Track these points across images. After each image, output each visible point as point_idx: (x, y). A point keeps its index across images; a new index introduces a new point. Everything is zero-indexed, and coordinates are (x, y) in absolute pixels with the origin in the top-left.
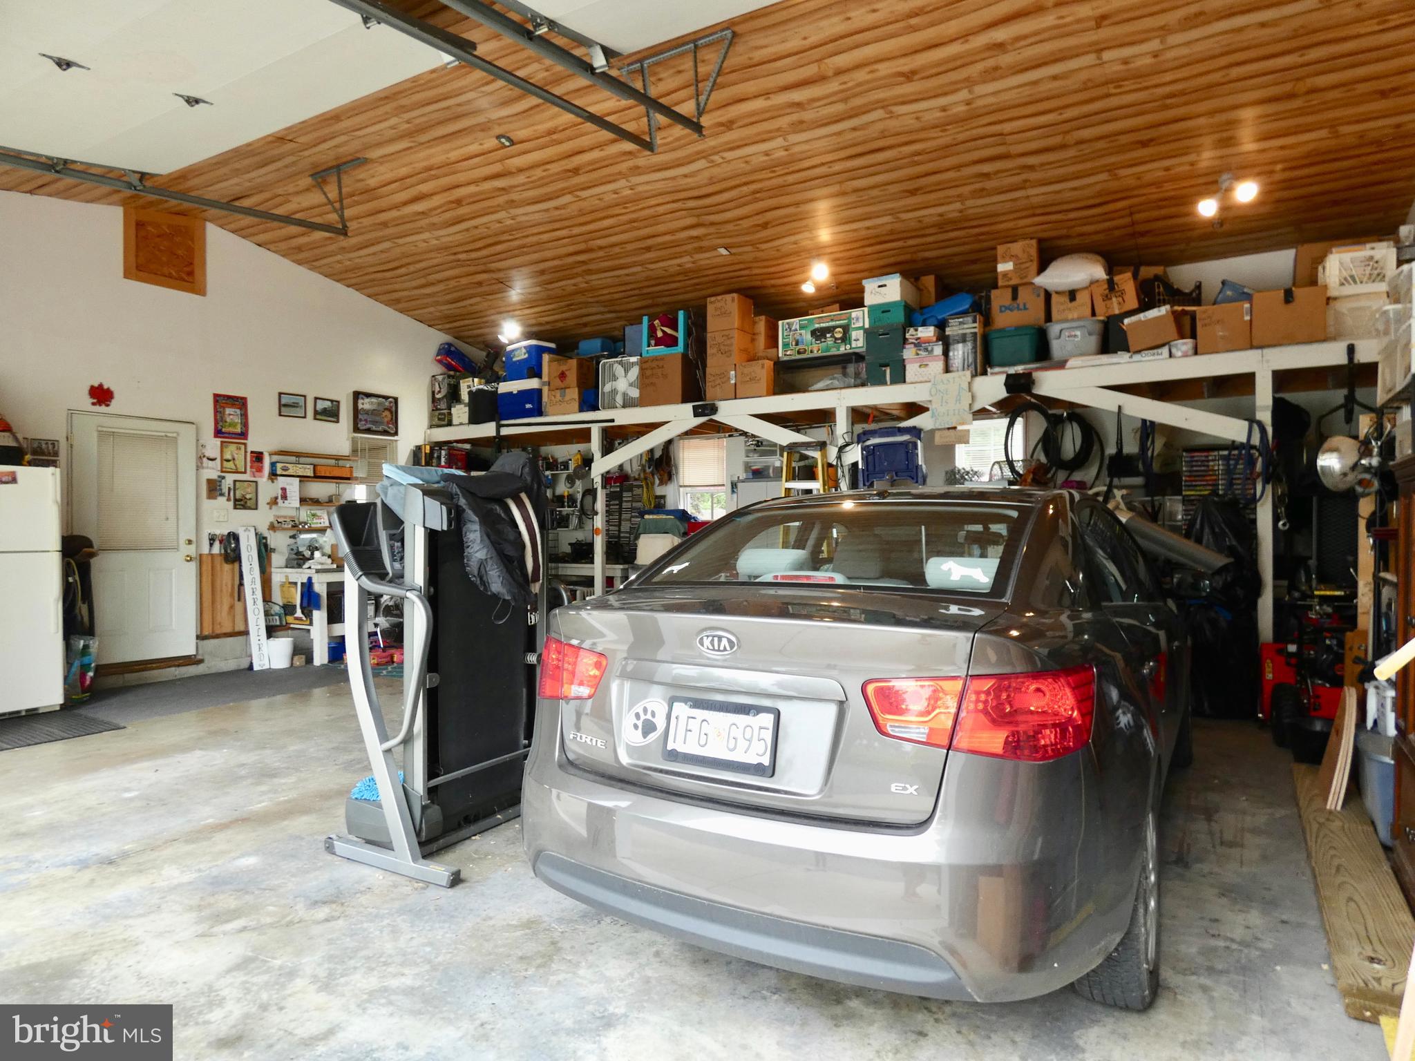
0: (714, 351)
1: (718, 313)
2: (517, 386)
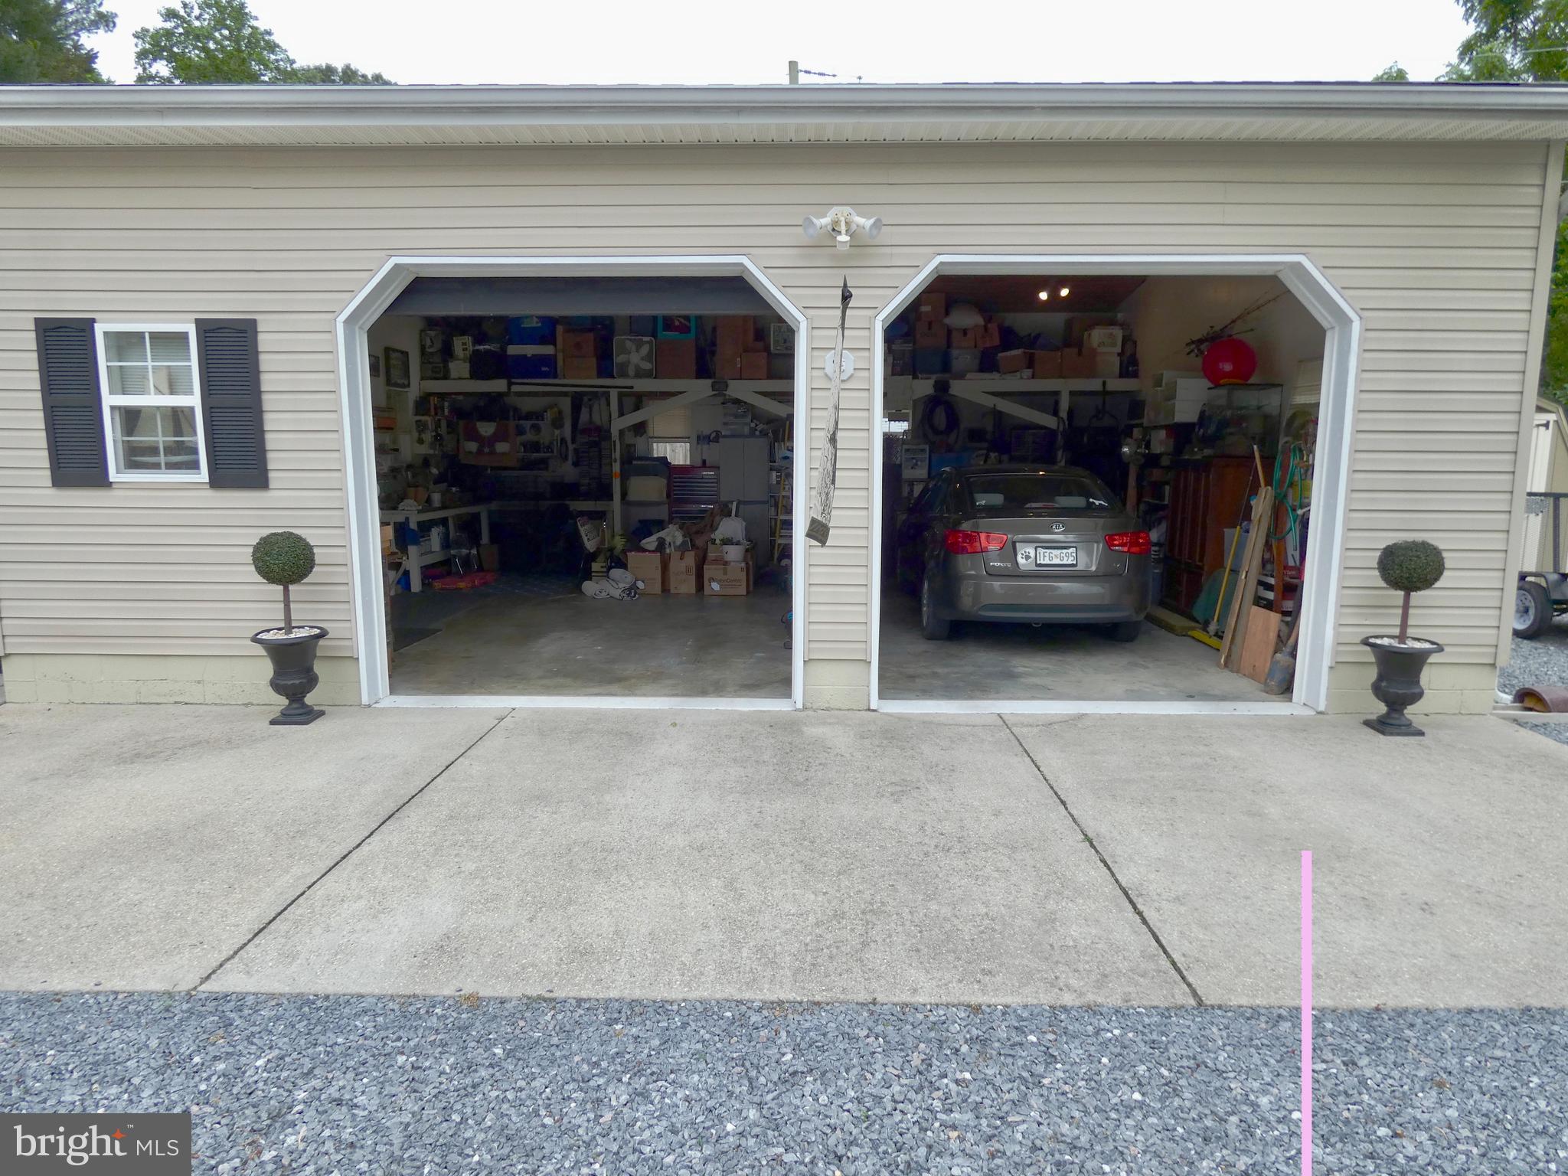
0: (724, 341)
2: (530, 350)
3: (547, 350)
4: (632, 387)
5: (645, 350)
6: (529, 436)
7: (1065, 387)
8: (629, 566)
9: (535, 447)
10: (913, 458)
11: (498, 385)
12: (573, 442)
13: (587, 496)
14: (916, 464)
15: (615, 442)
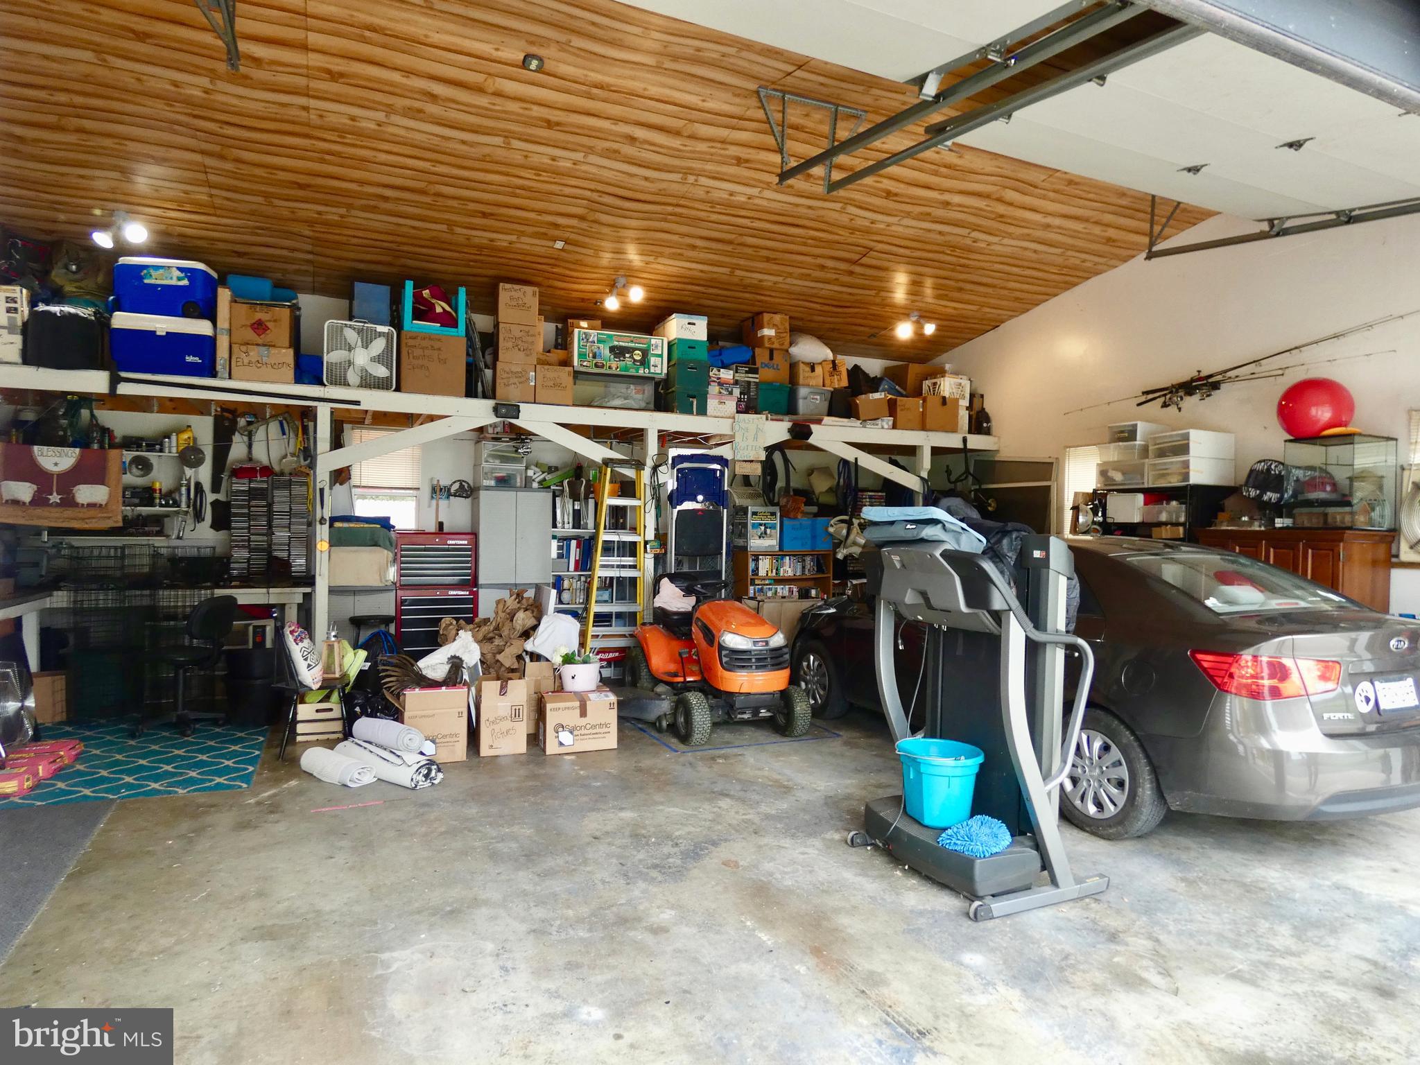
0: (510, 345)
1: (515, 303)
2: (162, 324)
3: (202, 327)
4: (357, 403)
5: (379, 346)
6: (133, 478)
7: (925, 441)
8: (407, 715)
9: (146, 495)
10: (761, 525)
11: (94, 381)
12: (216, 488)
13: (247, 581)
14: (766, 533)
15: (322, 490)
